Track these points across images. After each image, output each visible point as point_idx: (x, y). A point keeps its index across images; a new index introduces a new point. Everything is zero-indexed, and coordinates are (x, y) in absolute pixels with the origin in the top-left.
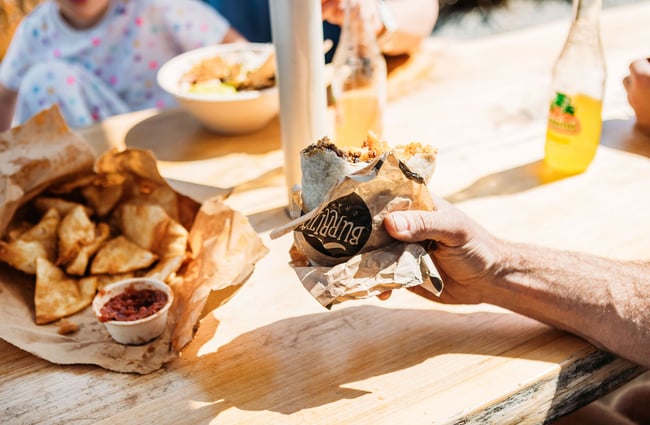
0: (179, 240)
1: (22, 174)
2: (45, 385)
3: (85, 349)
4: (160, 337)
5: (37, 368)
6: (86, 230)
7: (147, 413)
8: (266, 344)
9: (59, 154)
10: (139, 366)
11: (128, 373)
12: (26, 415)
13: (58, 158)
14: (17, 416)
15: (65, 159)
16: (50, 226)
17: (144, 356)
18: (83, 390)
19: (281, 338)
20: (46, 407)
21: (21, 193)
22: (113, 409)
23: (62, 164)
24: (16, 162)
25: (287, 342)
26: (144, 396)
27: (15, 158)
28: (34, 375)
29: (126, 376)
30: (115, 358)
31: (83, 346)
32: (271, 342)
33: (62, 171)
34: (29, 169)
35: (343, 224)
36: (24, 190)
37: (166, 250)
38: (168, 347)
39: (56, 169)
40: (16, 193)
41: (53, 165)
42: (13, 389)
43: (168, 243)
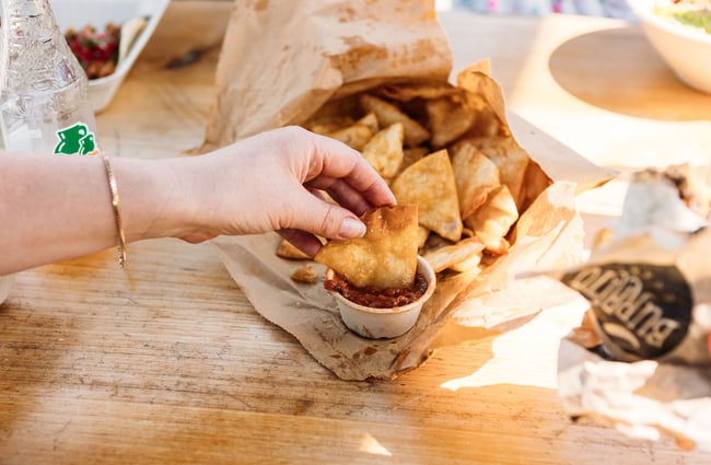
0: (502, 219)
1: (348, 58)
2: (235, 334)
3: (303, 311)
4: (393, 339)
5: (239, 308)
6: (391, 158)
7: (308, 432)
8: (515, 418)
9: (405, 47)
10: (342, 366)
11: (324, 367)
12: (188, 361)
13: (401, 52)
14: (180, 357)
15: (410, 56)
16: (358, 136)
17: (356, 356)
18: (264, 362)
19: (541, 420)
20: (215, 362)
21: (339, 82)
22: (276, 405)
23: (404, 61)
24: (348, 41)
25: (545, 430)
26: (321, 408)
27: (349, 34)
28: (231, 316)
29: (321, 370)
30: (324, 340)
31: (303, 306)
32: (523, 418)
33: (400, 70)
34: (359, 53)
35: (643, 306)
36: (344, 80)
37: (481, 225)
38: (393, 357)
39: (394, 65)
40: (332, 80)
41: (390, 58)
42: (199, 323)
43: (487, 217)
